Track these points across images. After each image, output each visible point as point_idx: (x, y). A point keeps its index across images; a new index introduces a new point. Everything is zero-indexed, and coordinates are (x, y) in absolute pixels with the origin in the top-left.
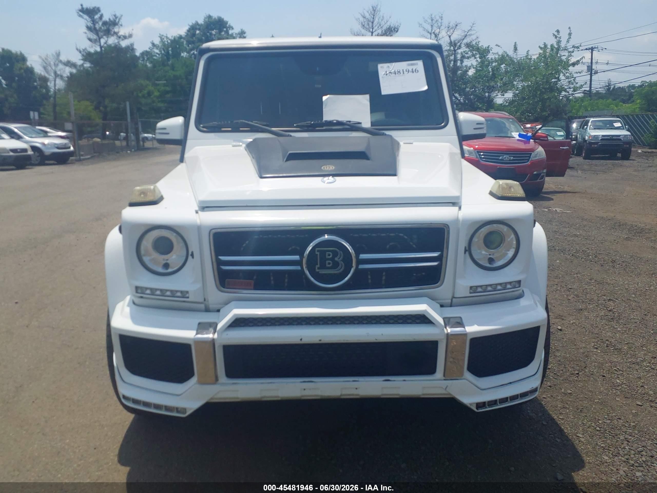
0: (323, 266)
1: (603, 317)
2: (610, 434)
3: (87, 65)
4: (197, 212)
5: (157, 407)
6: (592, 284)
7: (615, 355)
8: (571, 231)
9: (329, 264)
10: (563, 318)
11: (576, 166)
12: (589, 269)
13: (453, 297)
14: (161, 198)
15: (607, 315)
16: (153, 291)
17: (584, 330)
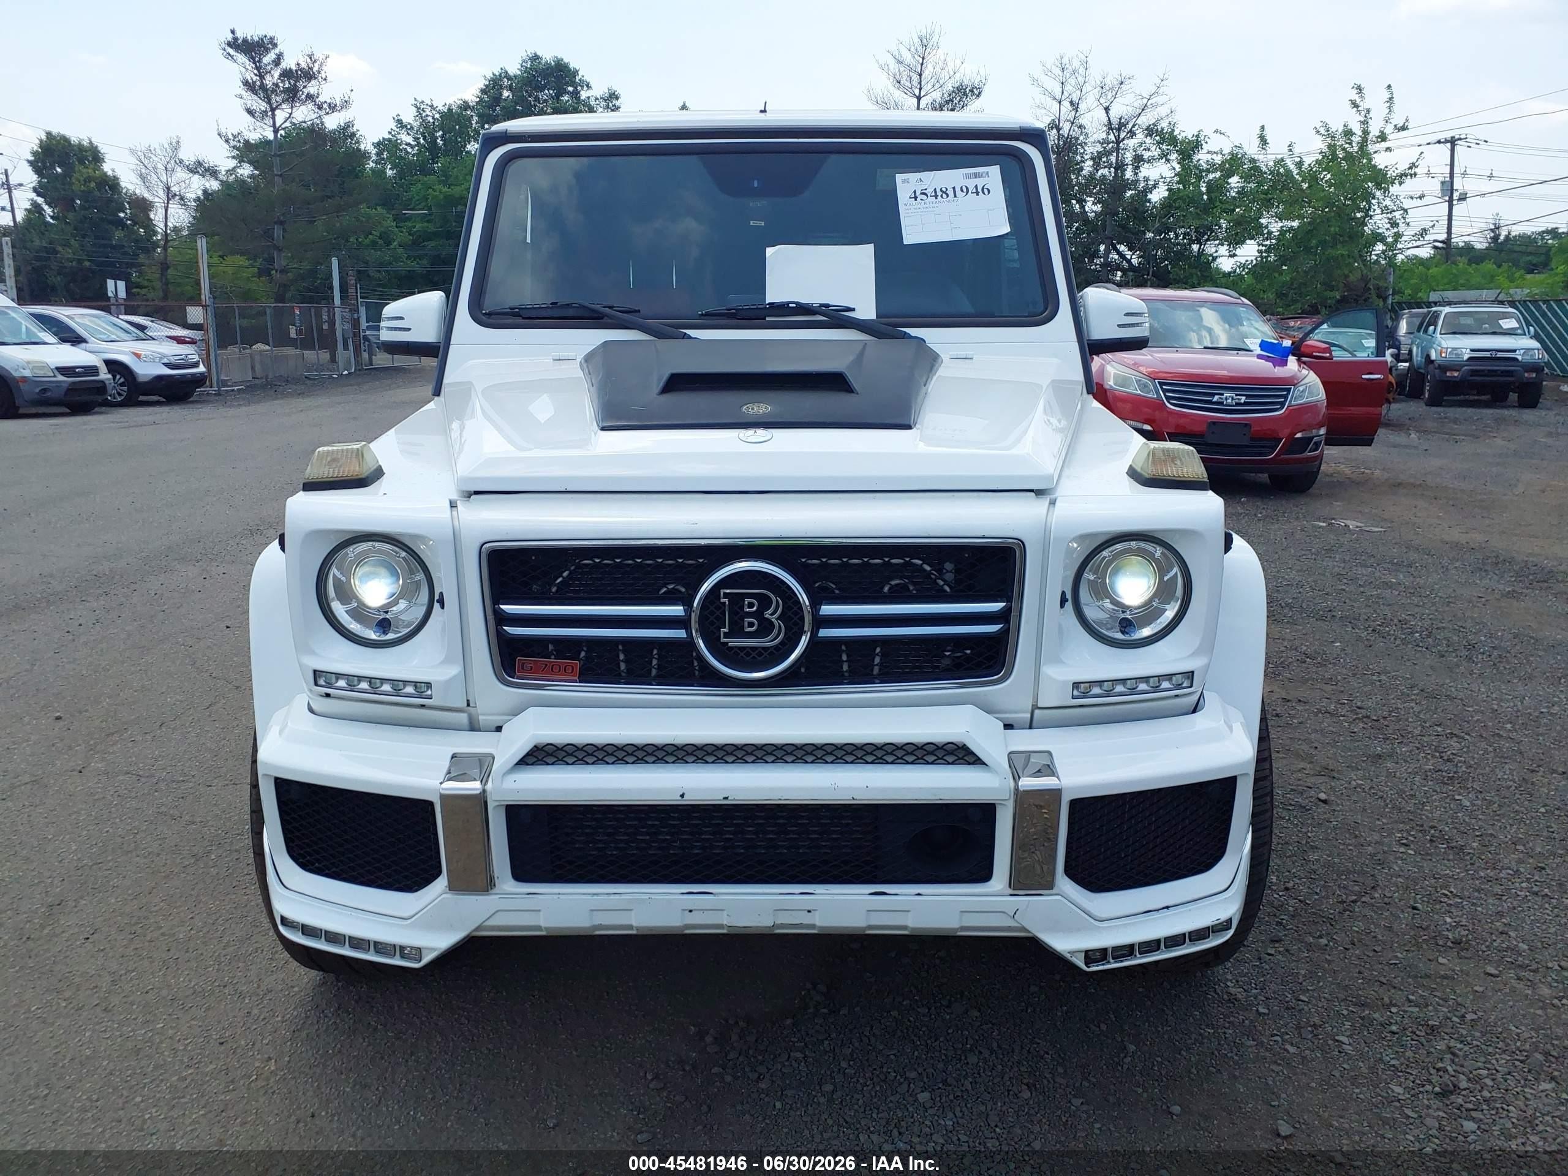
0: (737, 630)
1: (1429, 774)
2: (1415, 1037)
3: (246, 171)
4: (453, 505)
5: (357, 943)
6: (1413, 697)
7: (1448, 860)
8: (1377, 574)
9: (751, 625)
10: (1336, 775)
11: (1408, 422)
12: (1408, 664)
13: (1035, 707)
14: (378, 473)
15: (1440, 770)
16: (353, 680)
17: (1381, 802)
